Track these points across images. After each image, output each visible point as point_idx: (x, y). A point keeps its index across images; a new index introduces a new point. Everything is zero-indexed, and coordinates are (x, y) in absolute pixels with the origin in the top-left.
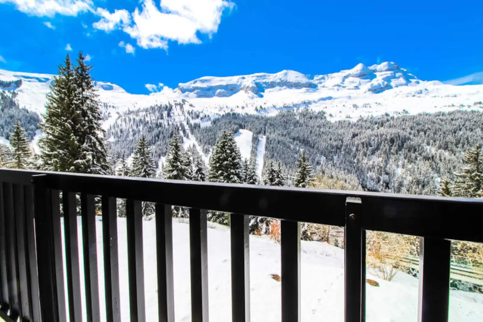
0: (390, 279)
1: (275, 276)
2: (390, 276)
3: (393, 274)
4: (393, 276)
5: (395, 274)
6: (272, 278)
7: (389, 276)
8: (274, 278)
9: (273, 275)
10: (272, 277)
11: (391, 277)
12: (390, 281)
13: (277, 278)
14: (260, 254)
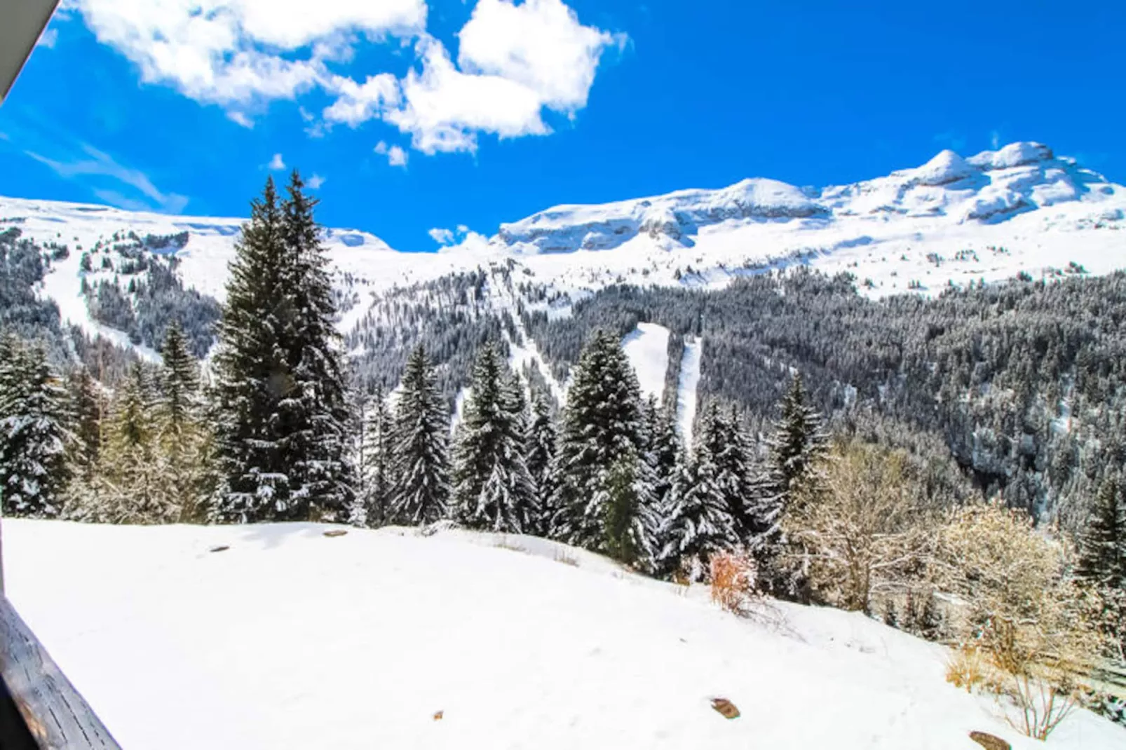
0: (1044, 735)
1: (720, 703)
2: (1045, 726)
3: (1052, 720)
4: (1053, 726)
5: (1058, 720)
6: (714, 708)
7: (1042, 724)
8: (718, 708)
9: (717, 700)
10: (714, 704)
11: (1048, 727)
12: (1044, 738)
13: (726, 708)
14: (682, 640)
